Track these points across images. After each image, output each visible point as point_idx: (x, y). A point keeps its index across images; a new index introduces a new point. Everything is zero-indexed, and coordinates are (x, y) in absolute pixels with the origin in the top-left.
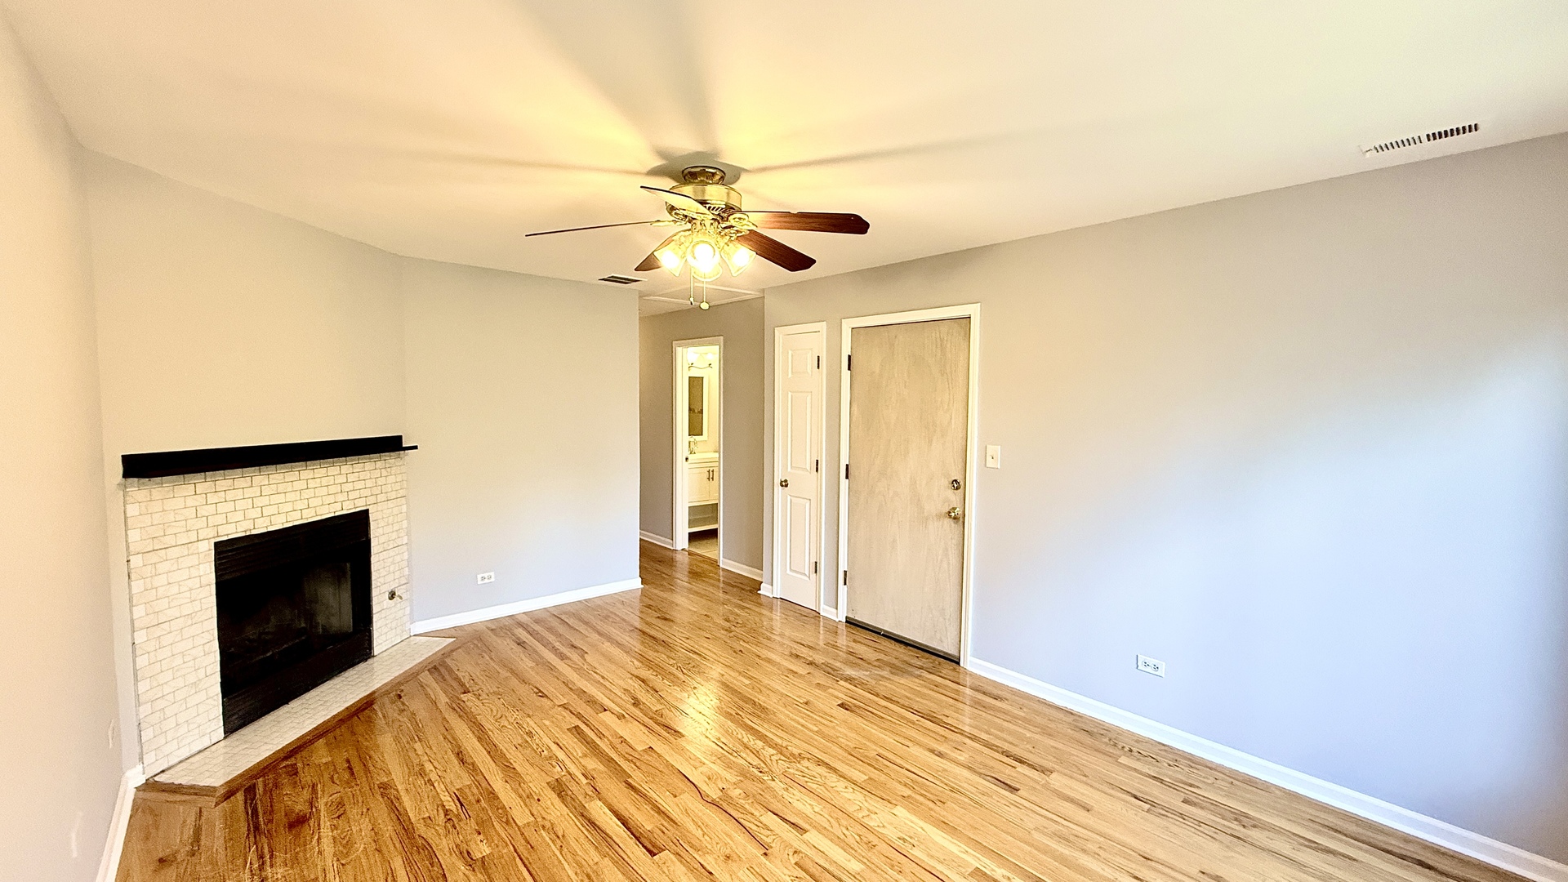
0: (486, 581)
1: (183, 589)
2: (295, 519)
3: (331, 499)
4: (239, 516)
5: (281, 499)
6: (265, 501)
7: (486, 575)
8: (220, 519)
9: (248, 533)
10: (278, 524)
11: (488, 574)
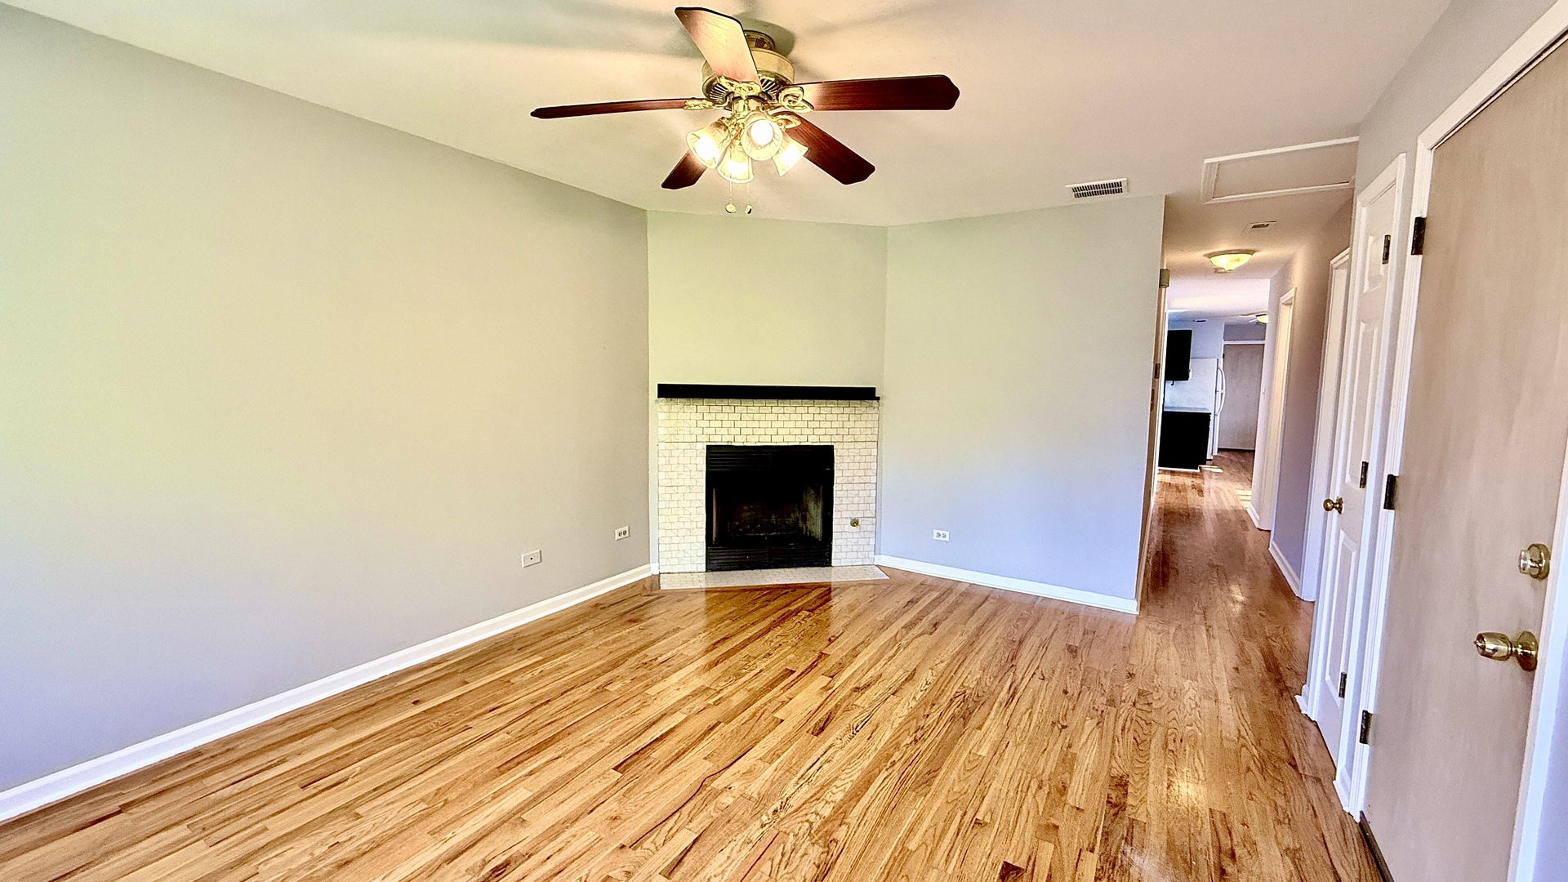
0: (941, 538)
1: (686, 469)
2: (765, 441)
3: (798, 431)
4: (724, 431)
5: (756, 424)
6: (744, 424)
7: (941, 532)
8: (712, 431)
9: (729, 444)
10: (753, 442)
11: (944, 532)
